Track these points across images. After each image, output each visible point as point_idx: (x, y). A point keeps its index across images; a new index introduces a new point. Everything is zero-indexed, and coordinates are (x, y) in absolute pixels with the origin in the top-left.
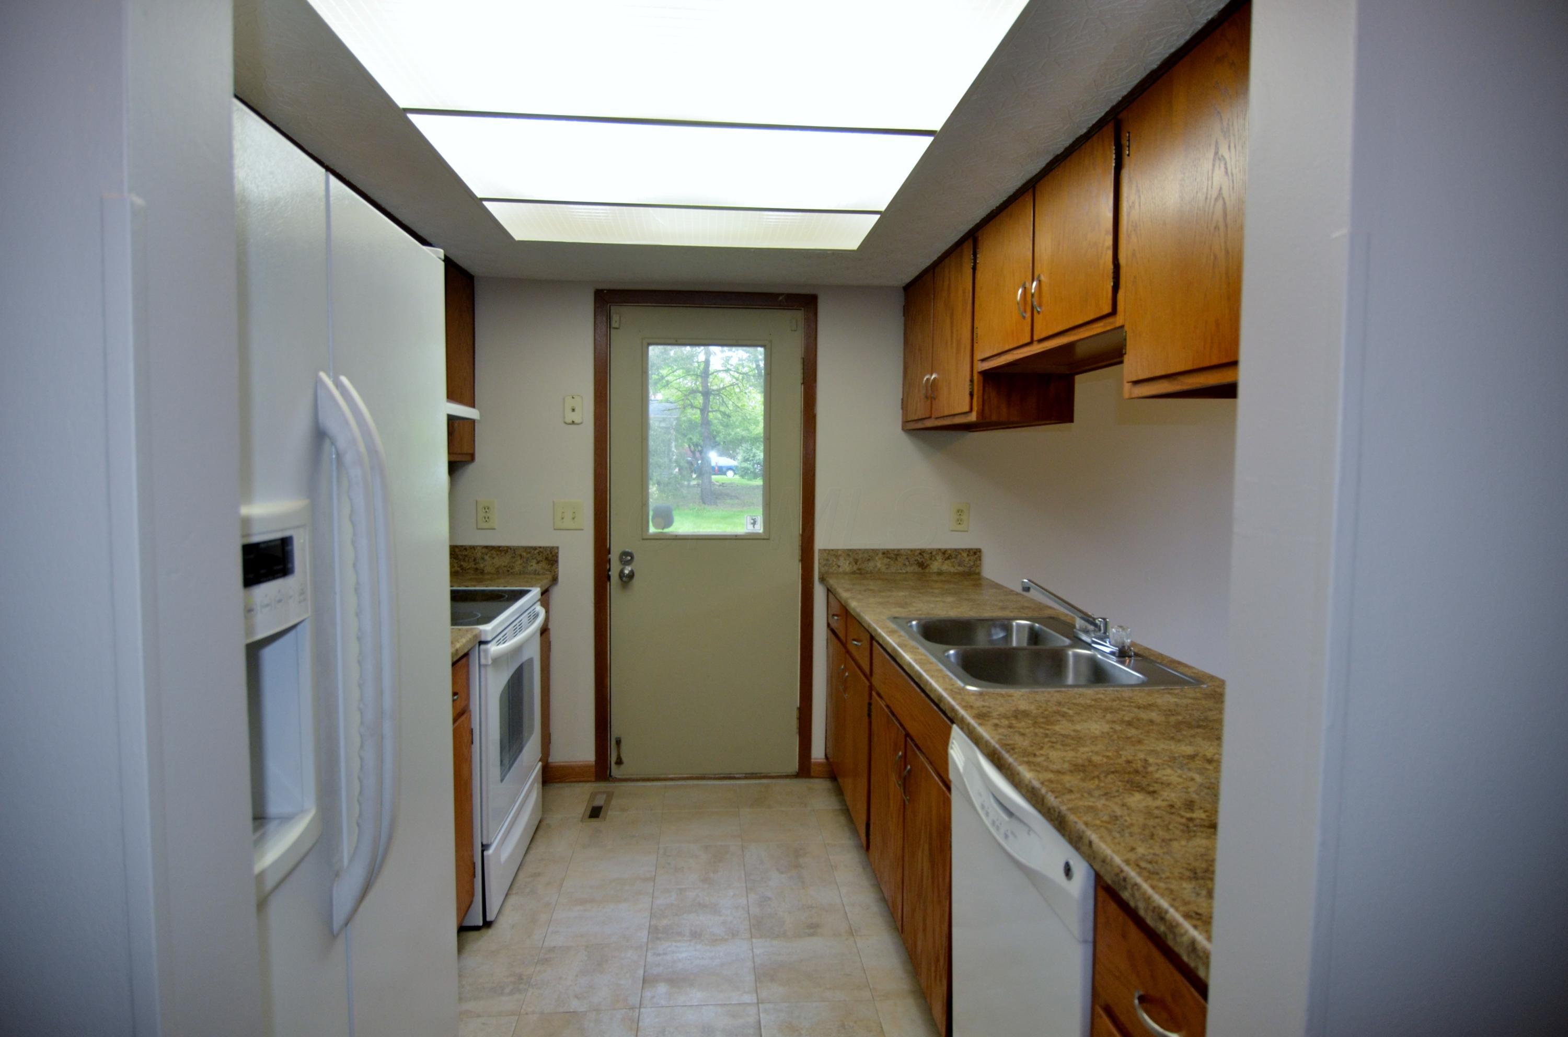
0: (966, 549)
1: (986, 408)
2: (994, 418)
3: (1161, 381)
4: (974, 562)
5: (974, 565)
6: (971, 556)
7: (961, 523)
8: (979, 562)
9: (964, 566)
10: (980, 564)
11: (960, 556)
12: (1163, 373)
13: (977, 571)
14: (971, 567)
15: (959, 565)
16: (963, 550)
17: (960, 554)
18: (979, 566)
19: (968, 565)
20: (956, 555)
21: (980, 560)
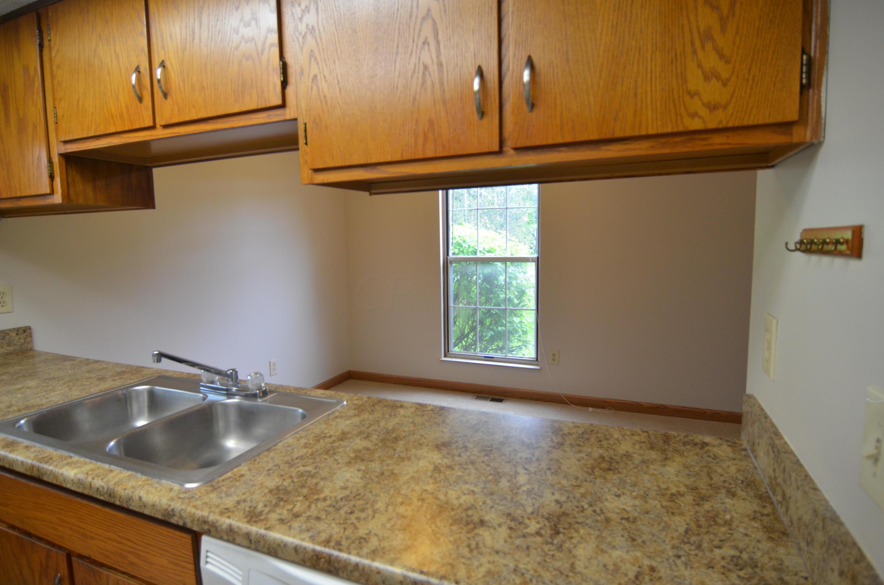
0: (14, 329)
1: (72, 190)
2: (81, 201)
3: (357, 169)
4: (25, 339)
5: (25, 342)
6: (21, 334)
7: (4, 305)
8: (29, 339)
9: (15, 345)
10: (32, 340)
11: (8, 336)
12: (362, 162)
13: (29, 347)
14: (22, 344)
15: (9, 345)
16: (10, 330)
17: (8, 334)
18: (31, 342)
19: (19, 343)
20: (4, 336)
21: (31, 336)
